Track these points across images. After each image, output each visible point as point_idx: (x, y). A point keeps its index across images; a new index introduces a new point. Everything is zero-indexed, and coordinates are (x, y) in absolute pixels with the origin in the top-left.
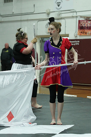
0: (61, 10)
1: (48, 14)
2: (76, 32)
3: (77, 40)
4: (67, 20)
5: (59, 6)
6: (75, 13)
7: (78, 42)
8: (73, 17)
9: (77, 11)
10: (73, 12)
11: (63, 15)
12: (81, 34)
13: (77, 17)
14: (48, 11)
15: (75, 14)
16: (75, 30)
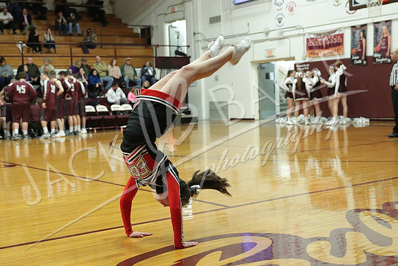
0: (283, 27)
1: (267, 34)
2: (304, 53)
3: (306, 63)
4: (291, 39)
5: (280, 22)
6: (302, 30)
7: (308, 65)
8: (299, 35)
9: (304, 27)
10: (299, 29)
11: (286, 34)
12: (310, 56)
13: (304, 34)
14: (267, 30)
15: (301, 32)
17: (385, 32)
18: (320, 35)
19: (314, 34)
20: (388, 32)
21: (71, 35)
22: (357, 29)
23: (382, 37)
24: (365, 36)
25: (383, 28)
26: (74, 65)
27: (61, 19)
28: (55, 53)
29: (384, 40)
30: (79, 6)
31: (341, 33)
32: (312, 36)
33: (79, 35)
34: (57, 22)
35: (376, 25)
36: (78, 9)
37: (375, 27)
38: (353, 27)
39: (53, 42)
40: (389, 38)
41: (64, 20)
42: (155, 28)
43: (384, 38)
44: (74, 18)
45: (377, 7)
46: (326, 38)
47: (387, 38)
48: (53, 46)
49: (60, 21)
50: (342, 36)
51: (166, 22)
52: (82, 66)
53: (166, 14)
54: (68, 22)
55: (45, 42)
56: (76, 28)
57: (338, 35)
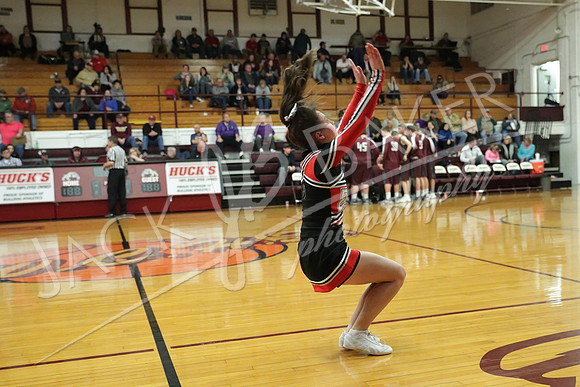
21: (418, 83)
26: (421, 118)
27: (408, 64)
28: (400, 104)
30: (428, 49)
33: (428, 83)
34: (402, 69)
36: (427, 52)
39: (398, 91)
41: (411, 66)
42: (520, 72)
44: (421, 63)
48: (398, 97)
49: (406, 67)
51: (534, 64)
52: (431, 119)
53: (533, 55)
54: (415, 68)
55: (388, 92)
56: (424, 75)
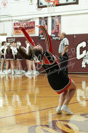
2: (12, 32)
3: (13, 38)
4: (5, 23)
6: (11, 17)
7: (14, 39)
8: (9, 20)
9: (12, 16)
10: (10, 17)
12: (16, 34)
13: (12, 20)
16: (12, 30)
17: (57, 22)
18: (21, 21)
19: (18, 21)
20: (59, 22)
22: (43, 19)
23: (56, 25)
24: (47, 24)
25: (56, 20)
29: (57, 26)
31: (34, 21)
32: (17, 22)
35: (53, 18)
37: (52, 19)
38: (40, 18)
40: (59, 26)
43: (57, 25)
45: (53, 7)
46: (25, 24)
47: (58, 26)
50: (34, 23)
57: (32, 22)
